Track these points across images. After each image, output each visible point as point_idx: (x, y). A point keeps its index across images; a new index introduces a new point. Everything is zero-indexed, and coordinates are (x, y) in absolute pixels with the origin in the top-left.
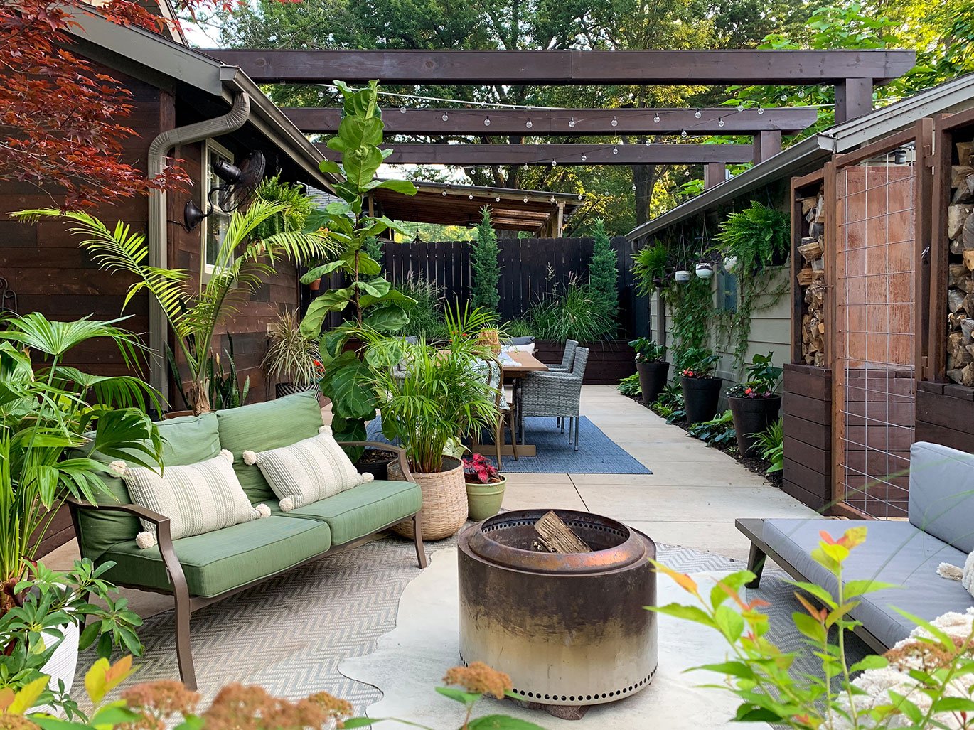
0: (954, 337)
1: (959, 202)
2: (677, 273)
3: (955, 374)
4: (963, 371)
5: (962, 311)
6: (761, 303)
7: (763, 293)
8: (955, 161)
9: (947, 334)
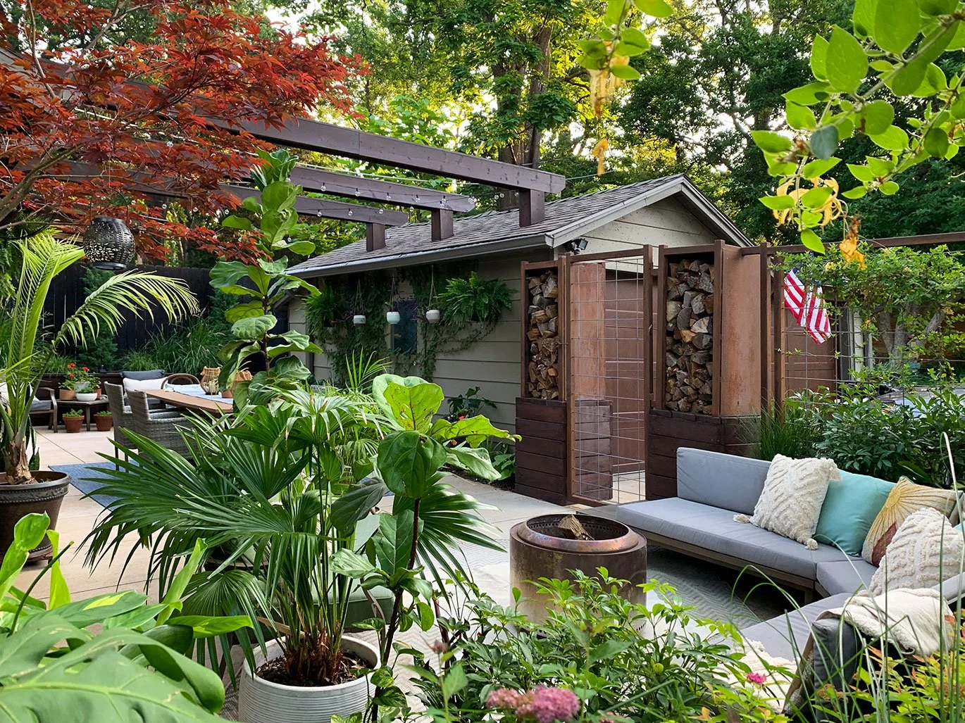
0: (671, 381)
1: (673, 300)
2: (355, 317)
3: (673, 405)
4: (679, 402)
5: (677, 366)
6: (447, 347)
7: (452, 339)
8: (669, 275)
9: (666, 380)
